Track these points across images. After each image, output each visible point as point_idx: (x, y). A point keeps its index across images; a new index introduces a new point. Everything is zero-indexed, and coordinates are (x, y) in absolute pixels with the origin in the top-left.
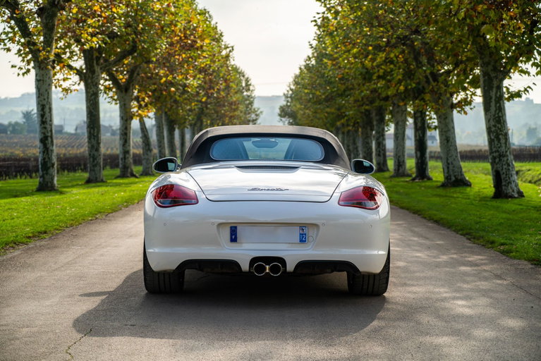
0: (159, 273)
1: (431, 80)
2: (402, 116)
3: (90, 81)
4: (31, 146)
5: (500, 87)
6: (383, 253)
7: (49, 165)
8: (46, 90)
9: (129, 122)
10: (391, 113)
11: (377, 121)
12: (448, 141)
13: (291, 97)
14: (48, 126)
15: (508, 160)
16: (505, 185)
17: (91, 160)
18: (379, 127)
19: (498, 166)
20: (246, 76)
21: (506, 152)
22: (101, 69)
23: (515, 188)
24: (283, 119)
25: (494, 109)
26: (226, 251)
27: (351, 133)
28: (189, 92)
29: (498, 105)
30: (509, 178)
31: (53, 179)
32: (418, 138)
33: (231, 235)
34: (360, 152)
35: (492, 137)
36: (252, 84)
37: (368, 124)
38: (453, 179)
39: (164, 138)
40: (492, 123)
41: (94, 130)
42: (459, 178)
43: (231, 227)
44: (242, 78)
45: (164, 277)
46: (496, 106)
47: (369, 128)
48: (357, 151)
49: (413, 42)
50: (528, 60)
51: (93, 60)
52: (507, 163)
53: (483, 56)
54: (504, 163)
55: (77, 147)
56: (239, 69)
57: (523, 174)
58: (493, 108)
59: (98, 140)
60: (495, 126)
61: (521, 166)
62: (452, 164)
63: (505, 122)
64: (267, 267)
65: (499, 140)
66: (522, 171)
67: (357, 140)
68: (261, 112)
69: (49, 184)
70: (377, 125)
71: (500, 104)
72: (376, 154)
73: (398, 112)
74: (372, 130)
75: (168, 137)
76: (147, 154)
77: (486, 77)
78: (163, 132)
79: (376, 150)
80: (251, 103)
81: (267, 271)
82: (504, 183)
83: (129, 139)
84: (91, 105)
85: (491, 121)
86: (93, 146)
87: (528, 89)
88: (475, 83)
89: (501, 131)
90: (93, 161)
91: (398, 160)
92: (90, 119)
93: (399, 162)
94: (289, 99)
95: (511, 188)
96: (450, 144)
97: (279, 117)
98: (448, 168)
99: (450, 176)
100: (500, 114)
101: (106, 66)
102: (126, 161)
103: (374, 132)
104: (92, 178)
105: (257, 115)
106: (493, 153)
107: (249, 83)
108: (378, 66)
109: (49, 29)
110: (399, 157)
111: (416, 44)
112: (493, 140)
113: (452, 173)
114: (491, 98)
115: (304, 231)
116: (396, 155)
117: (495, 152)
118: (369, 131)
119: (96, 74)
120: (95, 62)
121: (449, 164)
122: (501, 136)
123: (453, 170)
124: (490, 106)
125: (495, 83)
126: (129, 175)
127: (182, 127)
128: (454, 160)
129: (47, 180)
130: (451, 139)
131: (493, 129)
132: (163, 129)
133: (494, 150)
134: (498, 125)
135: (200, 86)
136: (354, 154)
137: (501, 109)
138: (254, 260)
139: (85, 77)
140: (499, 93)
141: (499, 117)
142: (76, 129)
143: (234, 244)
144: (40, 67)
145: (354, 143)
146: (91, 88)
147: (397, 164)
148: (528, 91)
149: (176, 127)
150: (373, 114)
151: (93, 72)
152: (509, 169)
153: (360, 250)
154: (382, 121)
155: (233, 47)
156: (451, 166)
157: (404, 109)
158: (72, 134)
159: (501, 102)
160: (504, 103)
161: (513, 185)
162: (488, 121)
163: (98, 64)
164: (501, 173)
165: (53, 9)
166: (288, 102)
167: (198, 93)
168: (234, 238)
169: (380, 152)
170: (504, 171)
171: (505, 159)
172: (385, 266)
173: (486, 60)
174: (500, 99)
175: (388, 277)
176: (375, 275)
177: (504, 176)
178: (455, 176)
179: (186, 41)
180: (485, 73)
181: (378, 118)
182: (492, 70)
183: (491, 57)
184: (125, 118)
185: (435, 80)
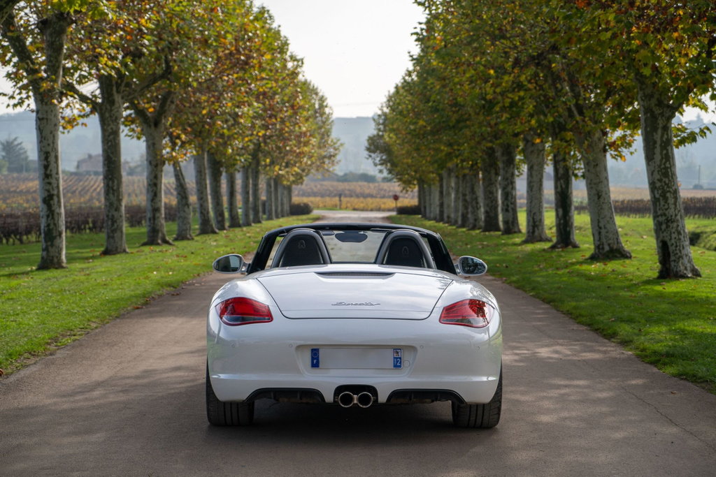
0: (225, 403)
1: (576, 113)
2: (538, 158)
3: (107, 115)
4: (15, 192)
5: (666, 128)
6: (494, 378)
7: (54, 235)
8: (51, 133)
9: (159, 167)
10: (523, 151)
11: (503, 162)
12: (599, 197)
13: (383, 124)
14: (53, 181)
15: (678, 226)
16: (675, 261)
17: (110, 223)
18: (507, 172)
19: (665, 234)
20: (321, 94)
21: (676, 215)
22: (123, 98)
23: (689, 265)
24: (373, 155)
25: (660, 157)
26: (305, 378)
27: (468, 178)
28: (241, 123)
29: (665, 152)
30: (680, 251)
31: (60, 253)
32: (559, 189)
33: (313, 359)
34: (482, 204)
35: (657, 196)
36: (329, 105)
37: (491, 166)
38: (607, 248)
39: (206, 188)
40: (657, 176)
41: (113, 182)
42: (615, 247)
43: (313, 350)
44: (314, 96)
45: (231, 407)
46: (661, 153)
47: (493, 172)
48: (477, 203)
49: (550, 62)
50: (705, 91)
51: (113, 86)
52: (677, 230)
53: (644, 86)
54: (674, 230)
55: (80, 192)
56: (310, 84)
57: (706, 238)
58: (658, 157)
59: (118, 196)
60: (660, 180)
61: (705, 226)
62: (605, 228)
63: (674, 174)
64: (355, 396)
65: (666, 199)
66: (706, 233)
67: (476, 189)
68: (342, 145)
69: (55, 260)
70: (504, 169)
71: (667, 150)
72: (502, 210)
73: (532, 152)
74: (497, 174)
75: (211, 184)
76: (184, 211)
77: (649, 115)
78: (205, 180)
79: (503, 203)
80: (328, 133)
81: (355, 402)
82: (672, 258)
83: (160, 192)
84: (109, 147)
85: (656, 173)
86: (111, 204)
87: (705, 131)
88: (633, 122)
89: (668, 187)
90: (113, 225)
91: (533, 219)
92: (108, 167)
93: (534, 222)
94: (381, 127)
95: (683, 264)
96: (602, 200)
97: (367, 152)
98: (600, 233)
99: (603, 244)
100: (668, 165)
101: (130, 94)
102: (156, 222)
103: (500, 178)
104: (110, 248)
105: (336, 149)
106: (658, 216)
107: (325, 104)
108: (503, 94)
109: (54, 51)
110: (534, 214)
111: (553, 65)
112: (659, 199)
113: (604, 241)
114: (655, 142)
115: (398, 354)
116: (531, 211)
117: (661, 215)
118: (493, 176)
119: (117, 105)
120: (114, 89)
121: (600, 228)
122: (668, 195)
123: (606, 237)
124: (654, 154)
125: (661, 122)
126: (160, 241)
127: (231, 170)
128: (608, 221)
129: (51, 254)
130: (604, 194)
131: (658, 184)
132: (205, 174)
133: (659, 212)
134: (664, 179)
135: (257, 116)
136: (473, 207)
137: (668, 158)
138: (340, 389)
139: (101, 109)
140: (666, 136)
141: (666, 168)
142: (78, 167)
143: (316, 370)
144: (42, 101)
145: (473, 192)
146: (109, 125)
147: (531, 223)
148: (705, 133)
149: (223, 169)
150: (498, 154)
151: (112, 103)
152: (680, 239)
153: (466, 377)
154: (510, 162)
155: (302, 60)
156: (603, 231)
157: (541, 148)
158: (72, 174)
159: (669, 148)
160: (672, 150)
161: (686, 260)
162: (651, 173)
163: (118, 92)
164: (669, 244)
165: (62, 23)
166: (379, 130)
167: (253, 126)
168: (315, 364)
169: (508, 206)
170: (673, 241)
171: (675, 225)
172: (496, 393)
173: (648, 91)
174: (667, 144)
175: (500, 405)
176: (484, 405)
177: (673, 248)
178: (609, 245)
179: (238, 56)
180: (648, 110)
181: (505, 158)
182: (656, 105)
183: (654, 87)
184: (154, 163)
185: (581, 113)
